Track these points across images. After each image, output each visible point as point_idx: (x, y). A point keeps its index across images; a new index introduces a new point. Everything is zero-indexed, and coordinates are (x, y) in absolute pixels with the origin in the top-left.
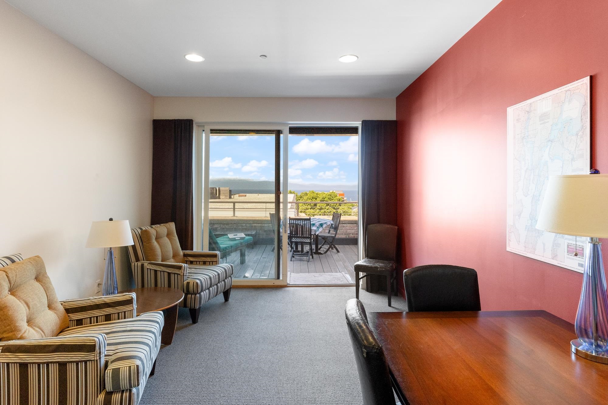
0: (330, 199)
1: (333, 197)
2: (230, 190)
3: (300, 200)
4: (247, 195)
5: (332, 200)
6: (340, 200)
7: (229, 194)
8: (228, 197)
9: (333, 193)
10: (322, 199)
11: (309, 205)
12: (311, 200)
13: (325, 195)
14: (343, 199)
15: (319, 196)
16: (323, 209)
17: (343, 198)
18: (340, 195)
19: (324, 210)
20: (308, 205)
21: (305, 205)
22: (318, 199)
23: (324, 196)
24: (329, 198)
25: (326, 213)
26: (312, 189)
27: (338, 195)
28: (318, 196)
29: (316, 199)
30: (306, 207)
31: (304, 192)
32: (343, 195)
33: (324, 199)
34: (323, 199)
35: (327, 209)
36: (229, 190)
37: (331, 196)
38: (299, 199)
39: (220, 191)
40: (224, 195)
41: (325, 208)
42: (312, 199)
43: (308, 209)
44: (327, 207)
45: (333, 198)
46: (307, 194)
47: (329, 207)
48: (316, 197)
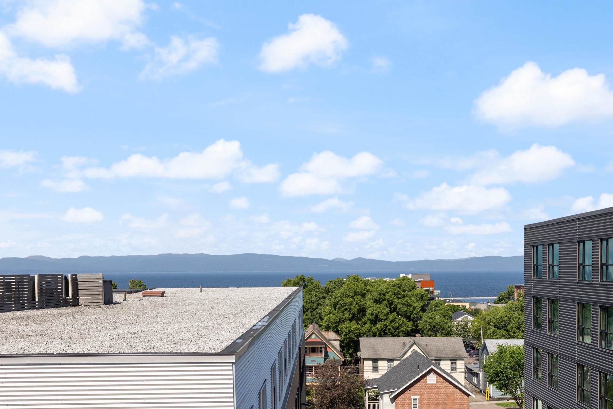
0: (399, 296)
1: (404, 291)
2: (105, 282)
3: (324, 298)
4: (168, 291)
5: (404, 297)
6: (422, 296)
7: (102, 293)
8: (101, 301)
9: (405, 282)
10: (379, 297)
11: (346, 312)
12: (350, 299)
13: (385, 285)
14: (430, 295)
15: (371, 289)
16: (381, 320)
17: (432, 292)
18: (423, 284)
19: (385, 323)
20: (343, 311)
21: (338, 312)
22: (368, 296)
23: (384, 287)
24: (395, 294)
25: (389, 329)
26: (353, 271)
27: (419, 285)
28: (369, 287)
29: (363, 296)
30: (338, 315)
31: (335, 280)
32: (430, 284)
33: (384, 295)
34: (380, 295)
35: (392, 321)
36: (101, 282)
37: (400, 288)
38: (324, 295)
39: (77, 284)
40: (88, 295)
41: (387, 319)
42: (353, 297)
43: (344, 322)
44: (391, 316)
45: (406, 293)
46: (340, 283)
47: (395, 314)
48: (364, 292)
